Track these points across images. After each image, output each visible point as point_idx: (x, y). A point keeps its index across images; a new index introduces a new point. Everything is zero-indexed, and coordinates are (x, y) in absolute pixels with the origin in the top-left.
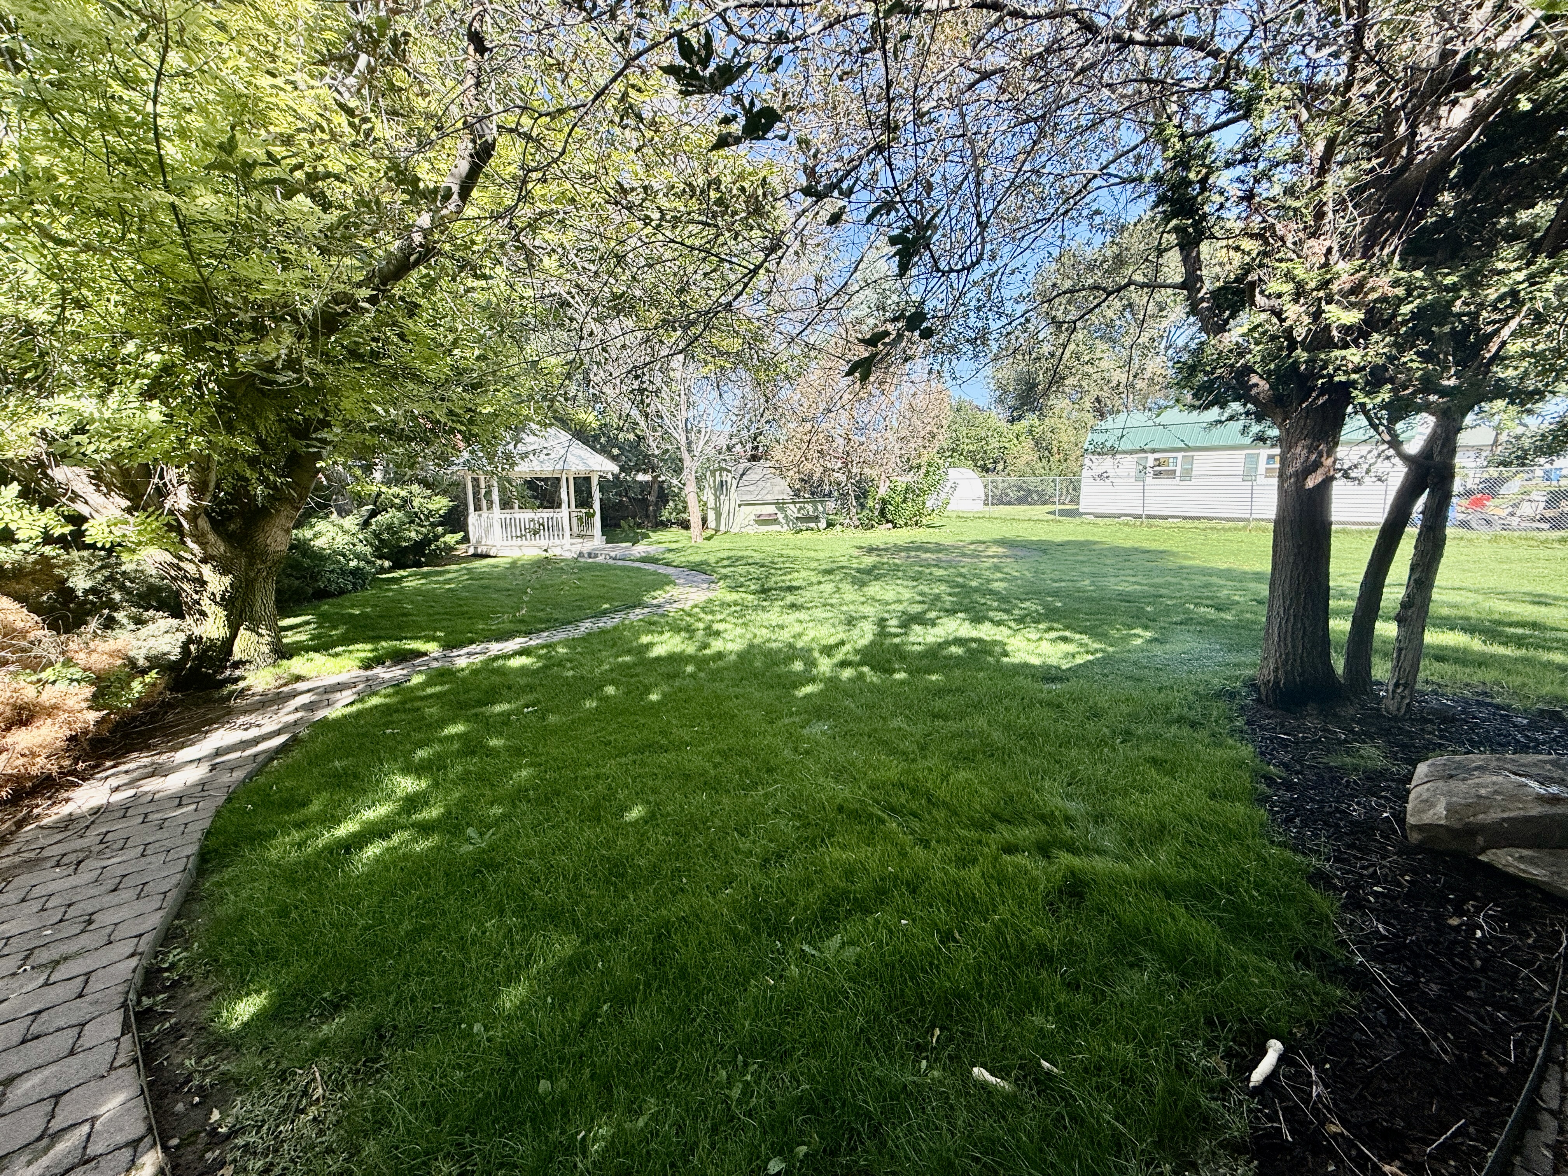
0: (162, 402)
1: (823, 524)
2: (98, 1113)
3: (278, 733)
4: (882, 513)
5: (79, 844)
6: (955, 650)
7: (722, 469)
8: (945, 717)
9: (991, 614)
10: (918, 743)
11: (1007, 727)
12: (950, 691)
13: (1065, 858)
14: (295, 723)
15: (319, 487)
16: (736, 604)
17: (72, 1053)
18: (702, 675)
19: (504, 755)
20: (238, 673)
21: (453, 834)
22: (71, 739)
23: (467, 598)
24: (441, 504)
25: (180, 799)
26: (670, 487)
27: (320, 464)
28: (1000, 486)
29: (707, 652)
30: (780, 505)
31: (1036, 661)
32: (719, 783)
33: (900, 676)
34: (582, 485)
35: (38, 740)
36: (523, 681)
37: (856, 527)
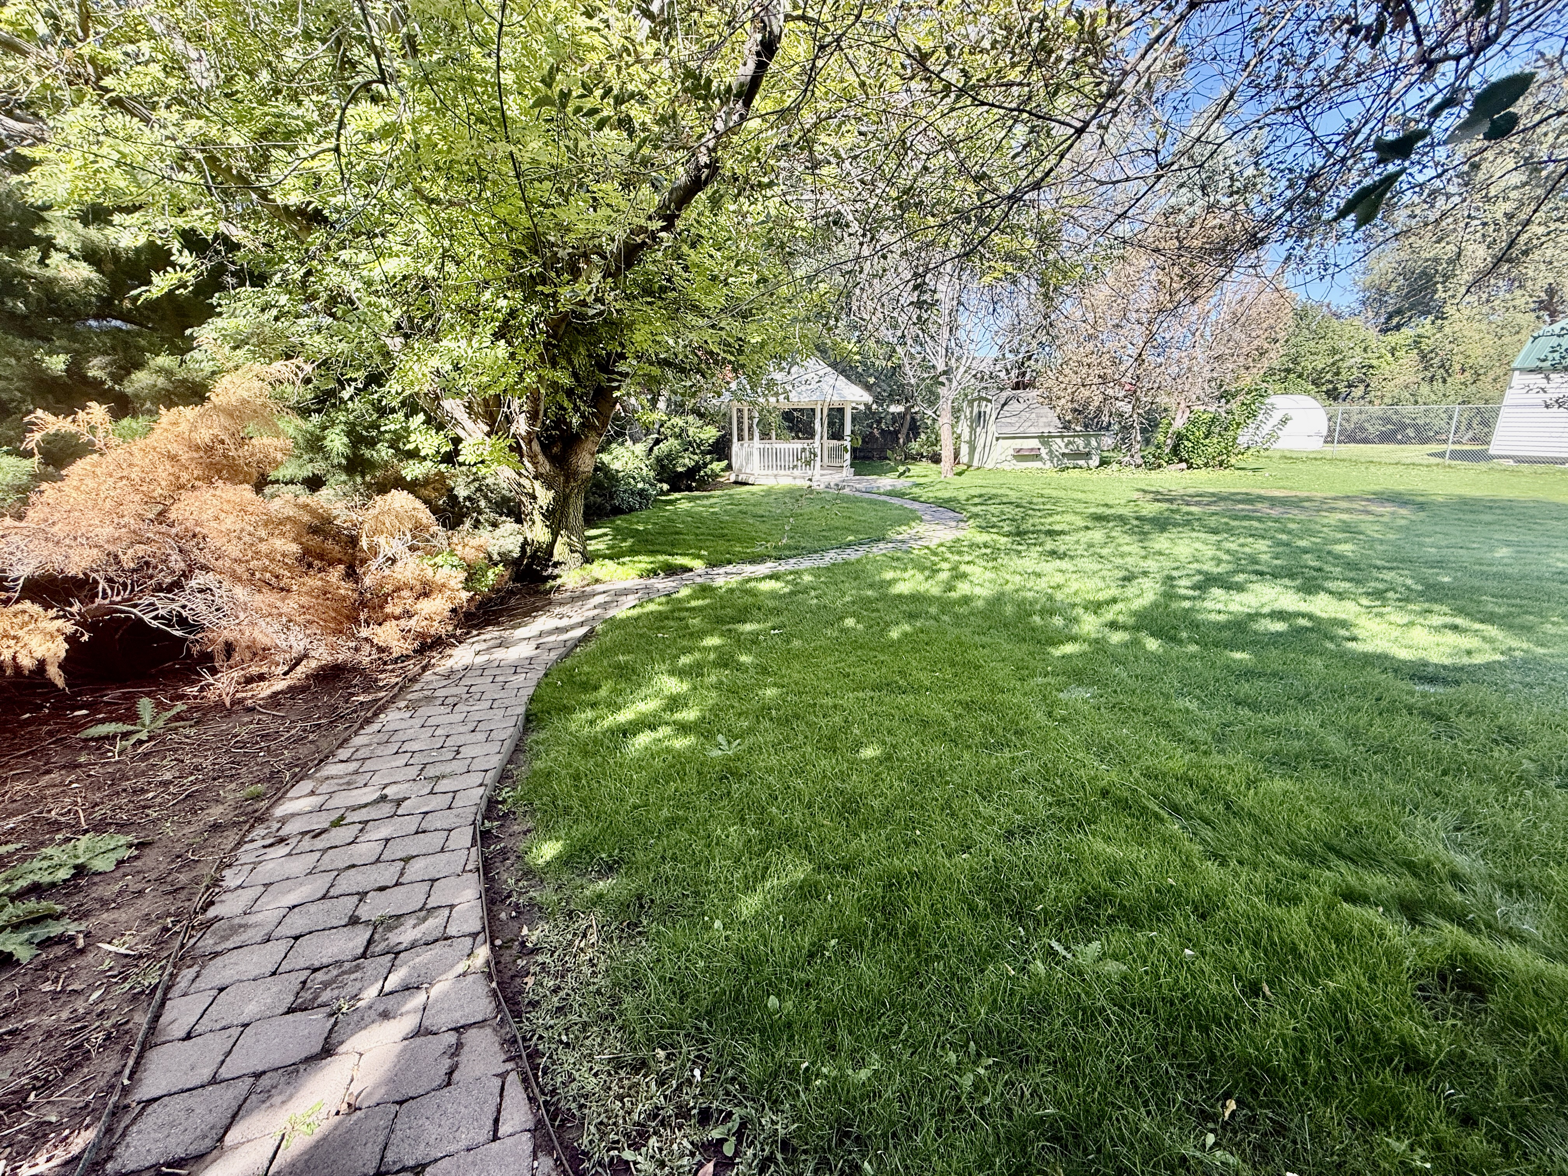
0: (507, 342)
1: (1095, 461)
2: (455, 903)
3: (582, 624)
4: (1175, 450)
5: (454, 690)
6: (1271, 624)
7: (981, 399)
8: (1254, 707)
9: (1329, 585)
10: (1214, 733)
11: (1352, 734)
12: (1262, 675)
13: (1452, 932)
14: (593, 619)
15: (617, 418)
16: (986, 546)
17: (442, 850)
18: (946, 618)
19: (752, 671)
20: (556, 572)
21: (706, 738)
22: (454, 611)
23: (727, 522)
24: (711, 433)
25: (516, 669)
26: (923, 419)
27: (616, 394)
28: (1355, 418)
29: (953, 594)
30: (1044, 439)
31: (1403, 654)
32: (961, 736)
34: (836, 415)
35: (434, 609)
36: (771, 604)
37: (1138, 466)
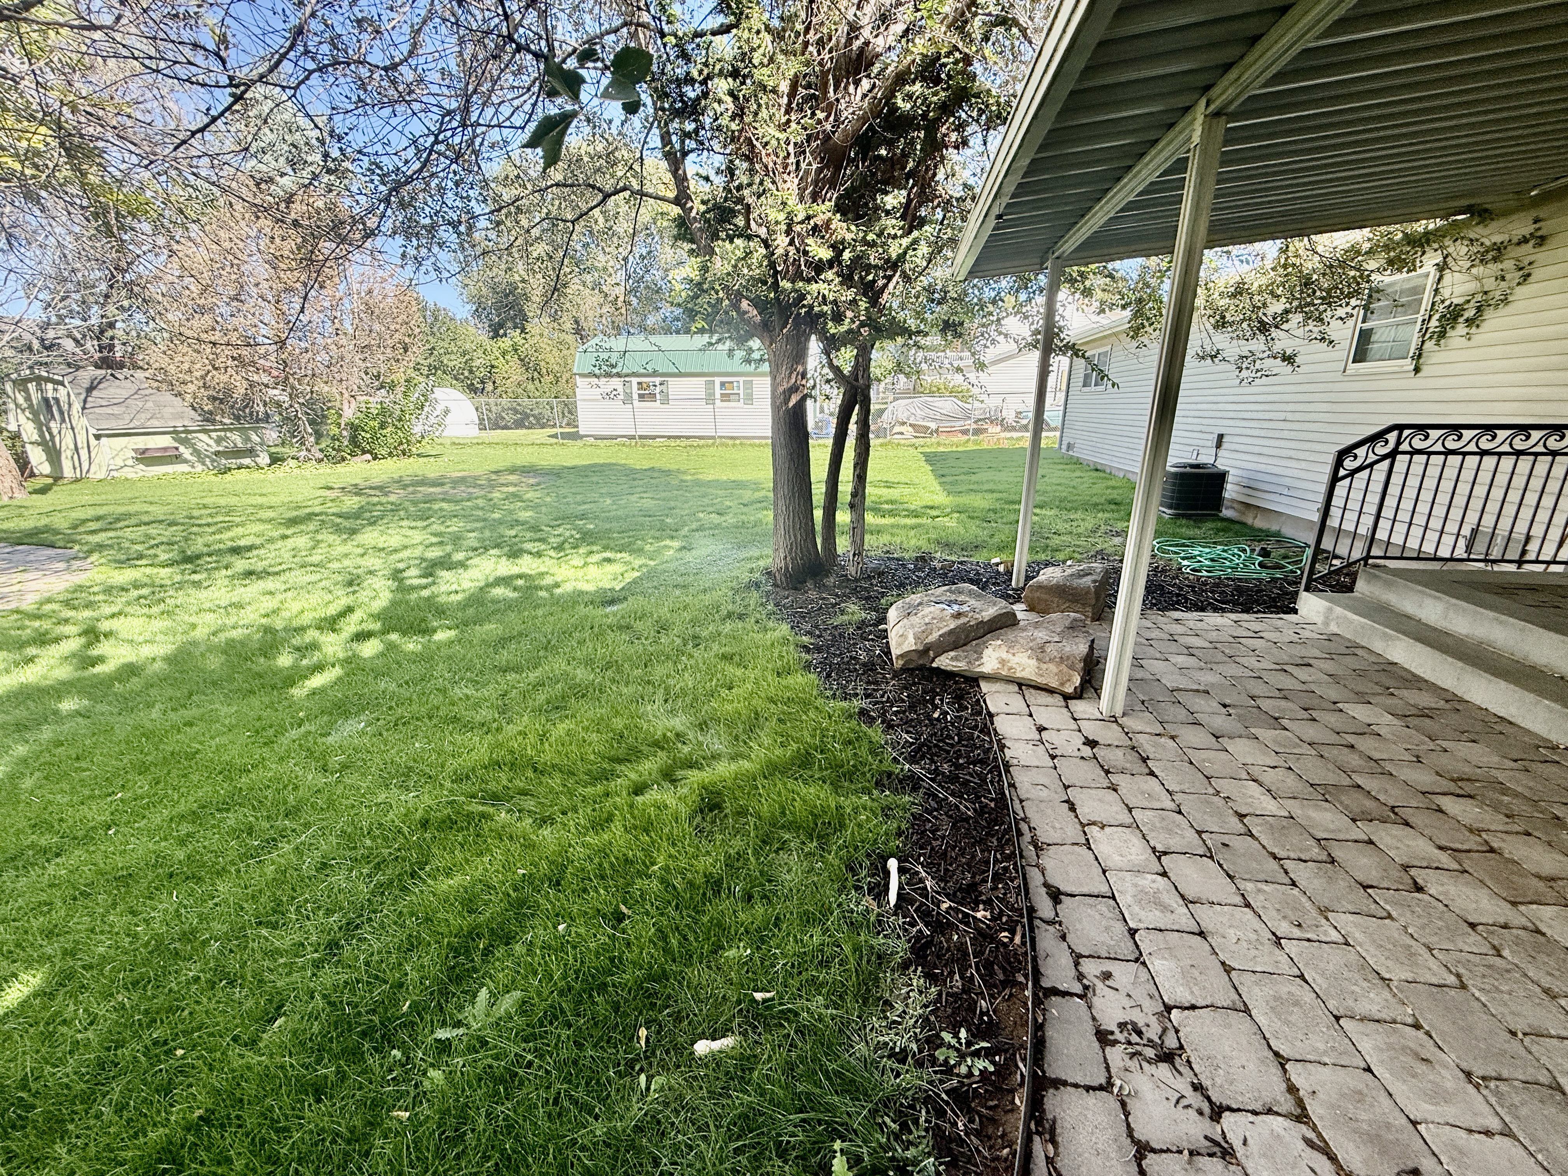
1: (264, 459)
4: (354, 440)
6: (499, 592)
7: (40, 379)
8: (517, 669)
9: (526, 546)
10: (496, 707)
11: (588, 662)
12: (511, 639)
13: (695, 777)
18: (101, 707)
28: (494, 409)
29: (100, 669)
30: (182, 436)
33: (441, 636)
37: (320, 461)
